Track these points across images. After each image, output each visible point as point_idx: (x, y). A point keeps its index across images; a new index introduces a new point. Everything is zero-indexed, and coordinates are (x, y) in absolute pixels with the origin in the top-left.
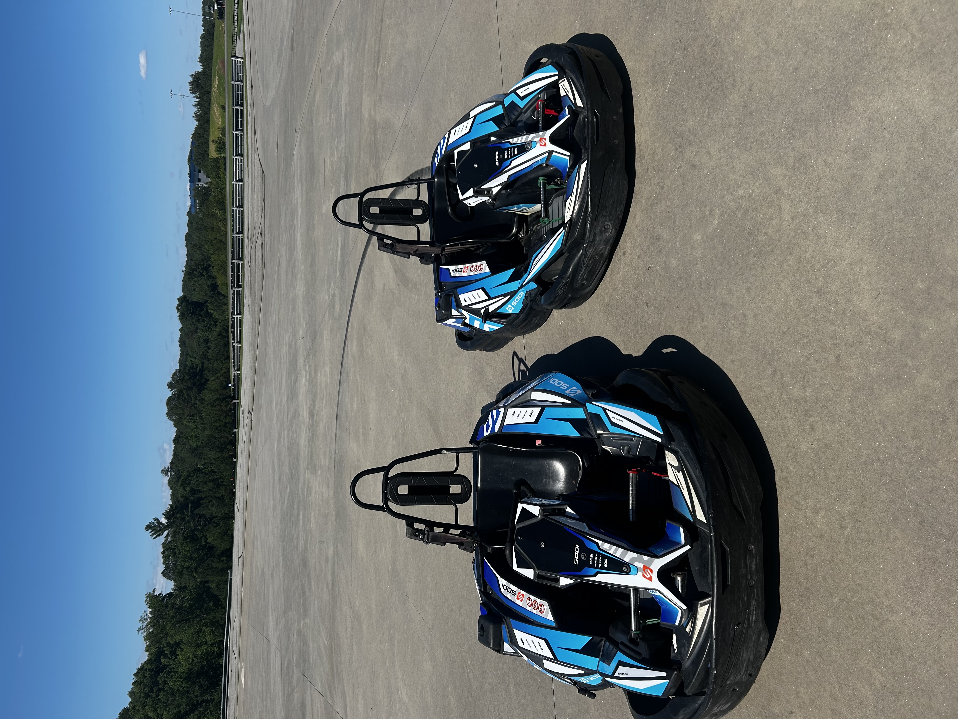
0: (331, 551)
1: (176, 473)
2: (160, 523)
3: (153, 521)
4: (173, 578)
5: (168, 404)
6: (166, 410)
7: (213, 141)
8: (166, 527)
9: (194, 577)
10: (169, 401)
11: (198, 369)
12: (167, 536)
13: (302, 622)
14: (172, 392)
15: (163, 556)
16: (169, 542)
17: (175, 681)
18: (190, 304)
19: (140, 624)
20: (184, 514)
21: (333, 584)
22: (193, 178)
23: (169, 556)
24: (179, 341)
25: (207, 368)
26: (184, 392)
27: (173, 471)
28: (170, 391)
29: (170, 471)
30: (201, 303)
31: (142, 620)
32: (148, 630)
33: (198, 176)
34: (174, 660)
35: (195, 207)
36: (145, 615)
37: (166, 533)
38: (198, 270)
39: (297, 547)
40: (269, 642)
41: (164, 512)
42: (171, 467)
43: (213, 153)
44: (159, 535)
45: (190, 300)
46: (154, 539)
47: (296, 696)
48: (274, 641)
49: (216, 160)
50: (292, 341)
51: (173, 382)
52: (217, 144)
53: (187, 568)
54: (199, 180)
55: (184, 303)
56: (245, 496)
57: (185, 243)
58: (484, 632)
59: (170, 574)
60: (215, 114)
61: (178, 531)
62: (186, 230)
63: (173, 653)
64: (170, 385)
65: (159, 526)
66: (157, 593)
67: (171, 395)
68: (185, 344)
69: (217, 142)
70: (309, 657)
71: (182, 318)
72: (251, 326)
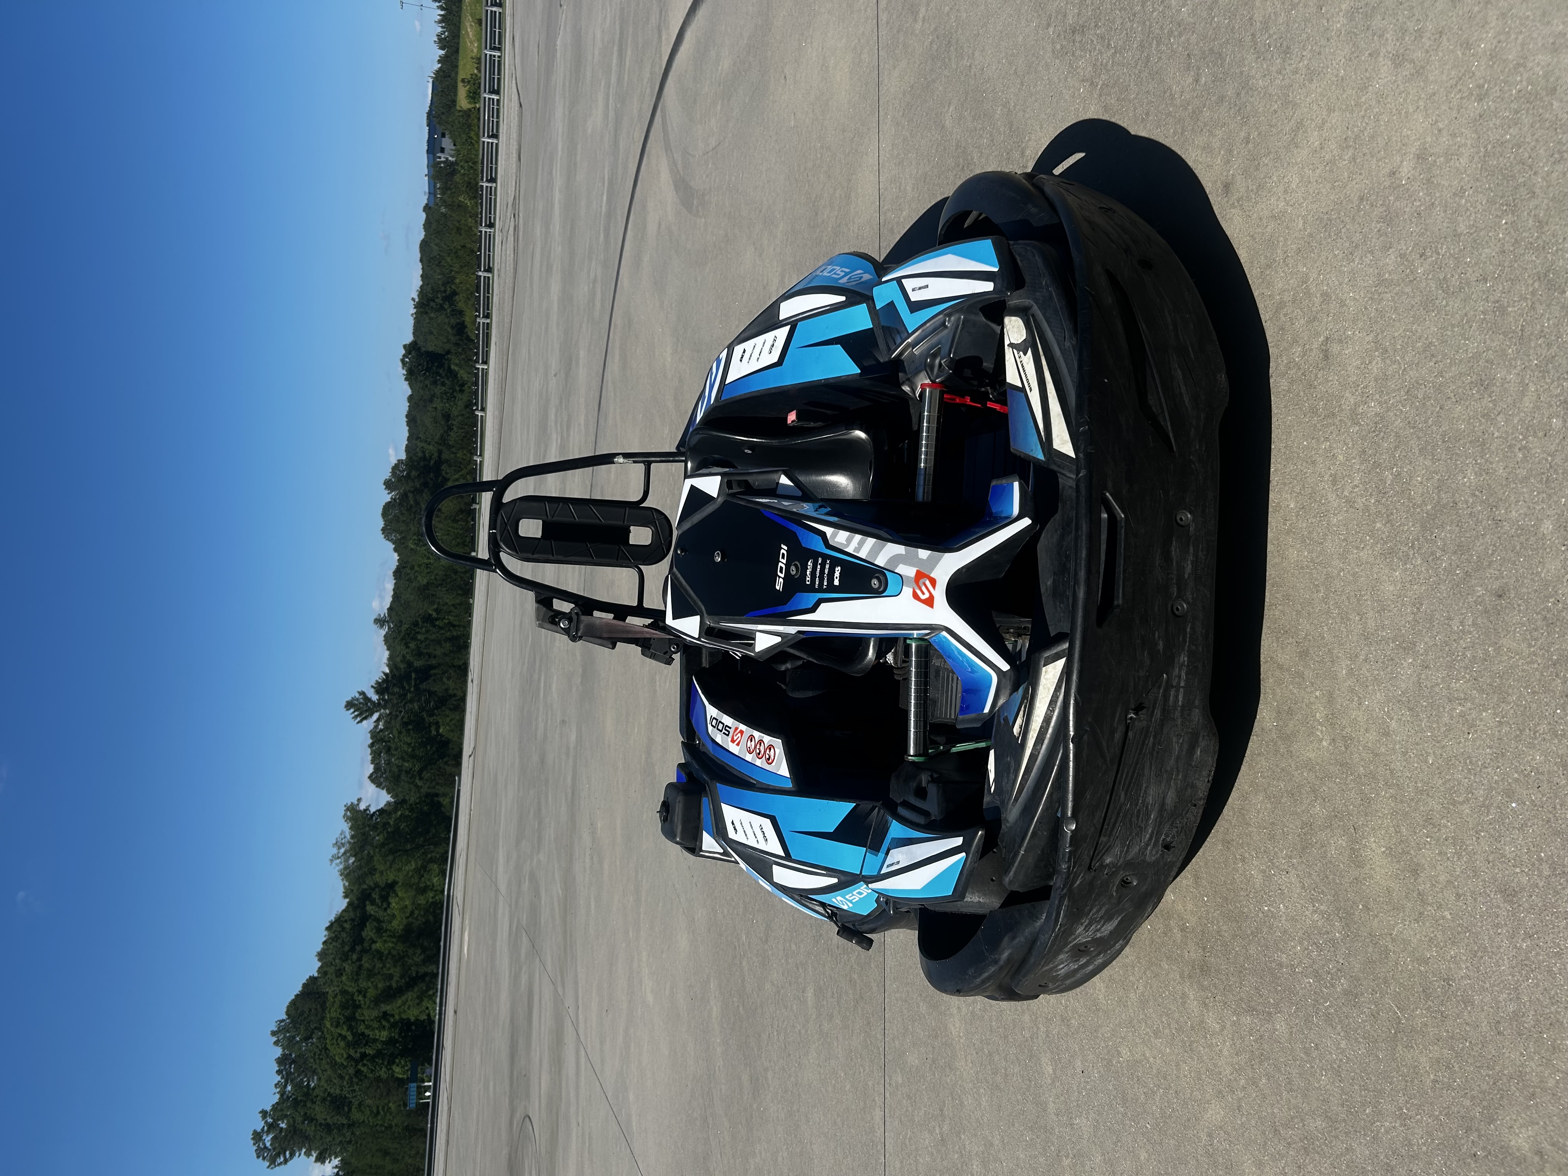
0: (573, 737)
1: (396, 625)
2: (367, 699)
3: (357, 695)
4: (386, 786)
5: (385, 514)
6: (381, 524)
7: (463, 81)
8: (377, 706)
9: (417, 786)
10: (387, 509)
11: (432, 462)
12: (378, 721)
13: (535, 859)
14: (391, 495)
15: (372, 751)
16: (381, 730)
17: (385, 941)
18: (422, 355)
19: (335, 851)
20: (403, 688)
21: (573, 793)
22: (433, 148)
23: (381, 752)
24: (407, 416)
25: (447, 461)
26: (410, 495)
27: (392, 622)
28: (389, 493)
29: (387, 622)
30: (440, 354)
31: (338, 845)
32: (346, 860)
33: (441, 142)
34: (386, 909)
35: (435, 195)
36: (343, 836)
37: (376, 716)
38: (436, 300)
39: (536, 735)
40: (498, 890)
41: (373, 683)
42: (389, 615)
43: (463, 102)
44: (365, 718)
45: (423, 349)
46: (358, 723)
47: (524, 978)
48: (503, 888)
49: (467, 113)
50: (543, 386)
51: (393, 480)
52: (468, 86)
53: (407, 772)
54: (442, 150)
55: (413, 353)
56: (481, 657)
57: (419, 255)
59: (382, 780)
60: (468, 35)
61: (394, 713)
62: (421, 235)
63: (385, 898)
64: (388, 485)
65: (367, 704)
66: (362, 807)
67: (390, 500)
68: (416, 422)
69: (469, 82)
70: (540, 918)
71: (411, 376)
72: (497, 376)
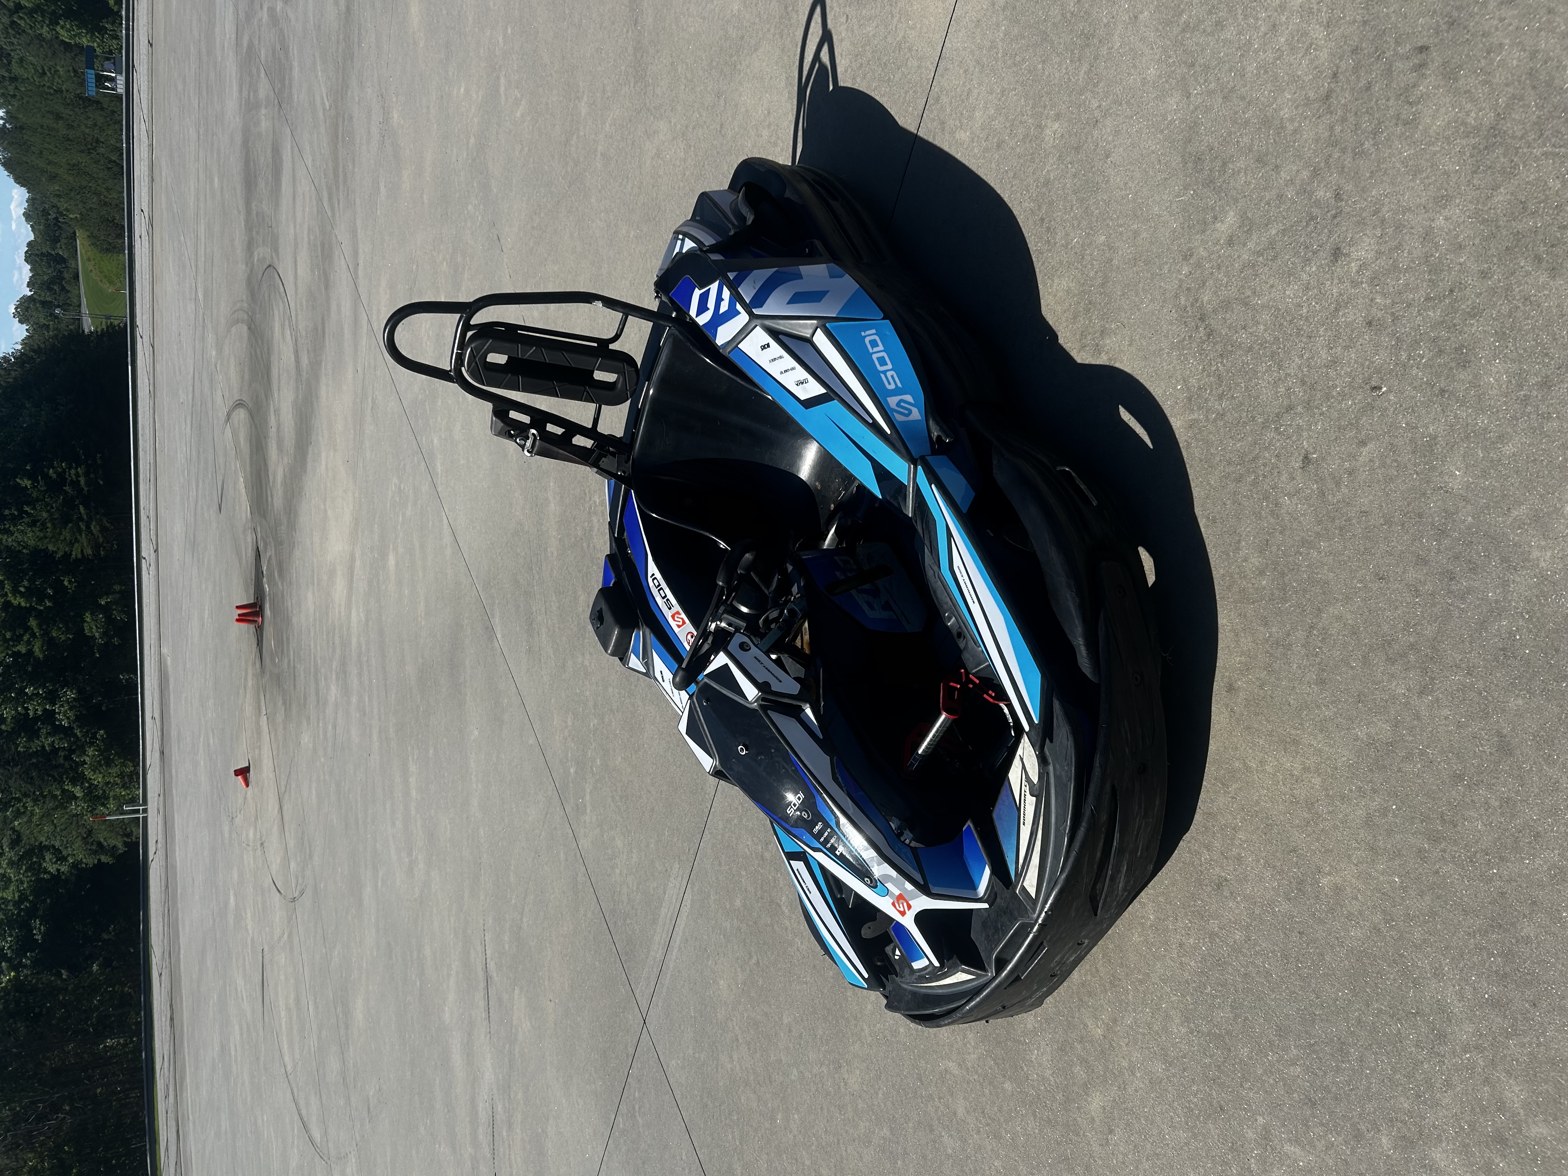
58: (602, 623)
